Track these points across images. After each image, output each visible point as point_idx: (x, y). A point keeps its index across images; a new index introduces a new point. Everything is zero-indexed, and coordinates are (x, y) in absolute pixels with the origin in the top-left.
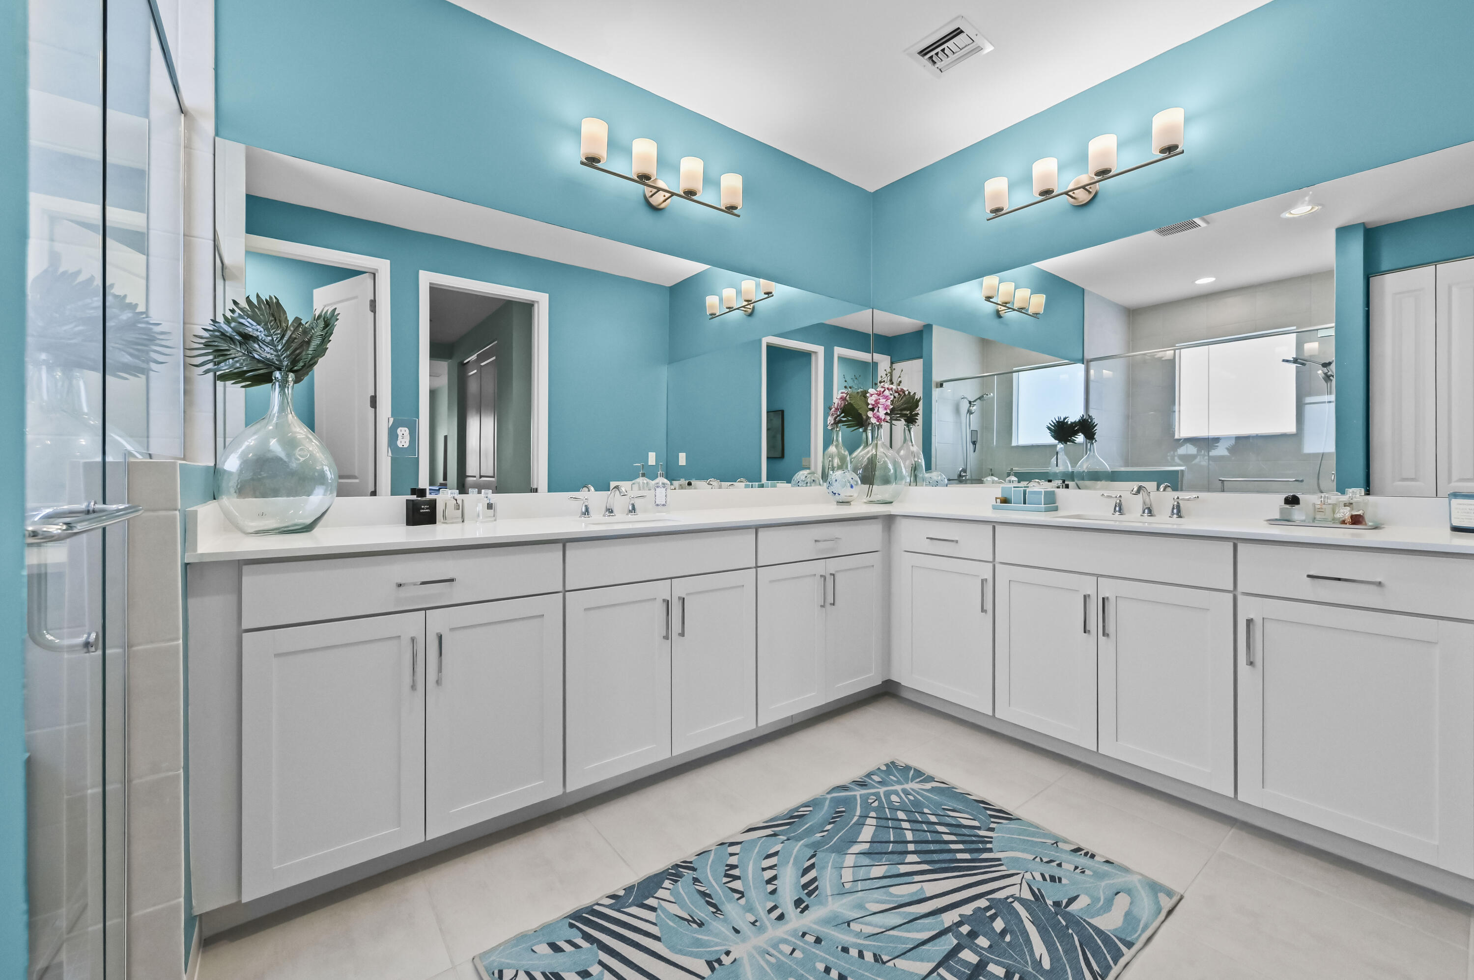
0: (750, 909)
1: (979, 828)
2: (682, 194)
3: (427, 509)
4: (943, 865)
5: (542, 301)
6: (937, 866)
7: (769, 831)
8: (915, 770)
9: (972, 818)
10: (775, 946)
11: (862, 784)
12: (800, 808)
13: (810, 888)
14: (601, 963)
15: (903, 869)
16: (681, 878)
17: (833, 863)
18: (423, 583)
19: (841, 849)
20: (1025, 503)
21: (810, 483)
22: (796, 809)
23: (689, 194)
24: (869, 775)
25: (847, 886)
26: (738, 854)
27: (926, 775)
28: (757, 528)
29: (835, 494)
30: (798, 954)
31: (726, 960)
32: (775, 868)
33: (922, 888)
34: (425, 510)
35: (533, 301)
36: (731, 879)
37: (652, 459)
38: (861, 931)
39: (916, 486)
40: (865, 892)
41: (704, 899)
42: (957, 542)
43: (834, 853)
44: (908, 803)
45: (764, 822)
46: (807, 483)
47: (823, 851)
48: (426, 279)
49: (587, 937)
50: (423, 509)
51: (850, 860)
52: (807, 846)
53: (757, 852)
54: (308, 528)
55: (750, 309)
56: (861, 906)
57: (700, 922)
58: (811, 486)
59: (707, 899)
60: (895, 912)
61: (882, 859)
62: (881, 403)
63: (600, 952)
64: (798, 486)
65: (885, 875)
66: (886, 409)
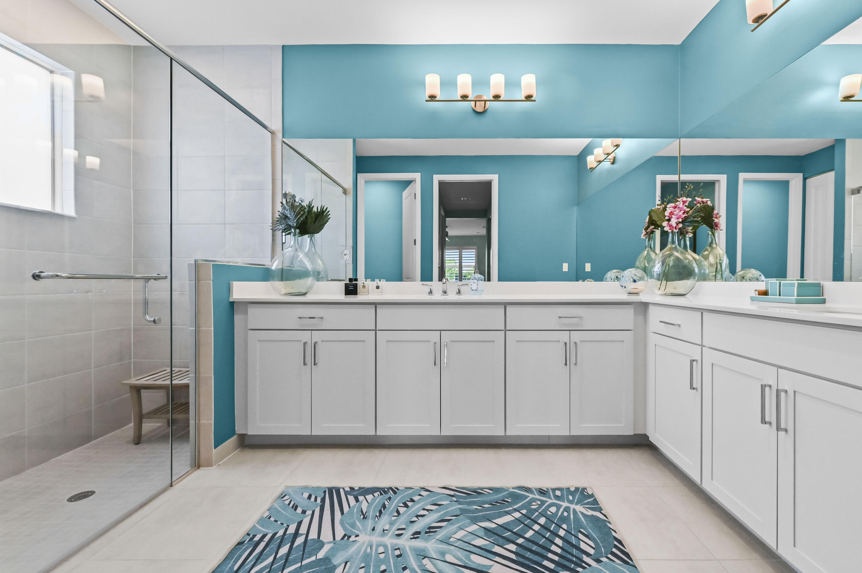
0: (392, 523)
1: (588, 555)
2: (493, 99)
3: (352, 288)
4: (527, 562)
5: (494, 178)
6: (521, 560)
7: (452, 493)
8: (595, 499)
9: (594, 546)
10: (378, 546)
11: (542, 492)
12: (484, 489)
13: (431, 530)
14: (313, 512)
15: (497, 549)
16: (385, 494)
17: (463, 524)
18: (310, 318)
19: (474, 520)
20: (780, 295)
21: (614, 280)
22: (482, 489)
23: (497, 97)
24: (554, 490)
25: (452, 540)
26: (423, 496)
27: (599, 506)
28: (505, 305)
29: (622, 287)
30: (382, 556)
31: (353, 538)
32: (430, 512)
33: (491, 566)
34: (351, 288)
35: (491, 180)
36: (404, 506)
37: (565, 267)
38: (425, 565)
39: (715, 281)
40: (456, 548)
41: (381, 508)
42: (679, 325)
43: (470, 519)
44: (558, 516)
45: (456, 487)
46: (611, 279)
47: (464, 516)
48: (437, 178)
49: (323, 500)
50: (350, 288)
51: (473, 528)
52: (460, 509)
53: (433, 500)
54: (305, 294)
55: (612, 159)
56: (443, 554)
57: (366, 517)
58: (614, 281)
59: (382, 509)
60: (457, 568)
61: (491, 537)
62: (675, 214)
63: (319, 508)
64: (606, 281)
65: (482, 547)
66: (678, 218)
